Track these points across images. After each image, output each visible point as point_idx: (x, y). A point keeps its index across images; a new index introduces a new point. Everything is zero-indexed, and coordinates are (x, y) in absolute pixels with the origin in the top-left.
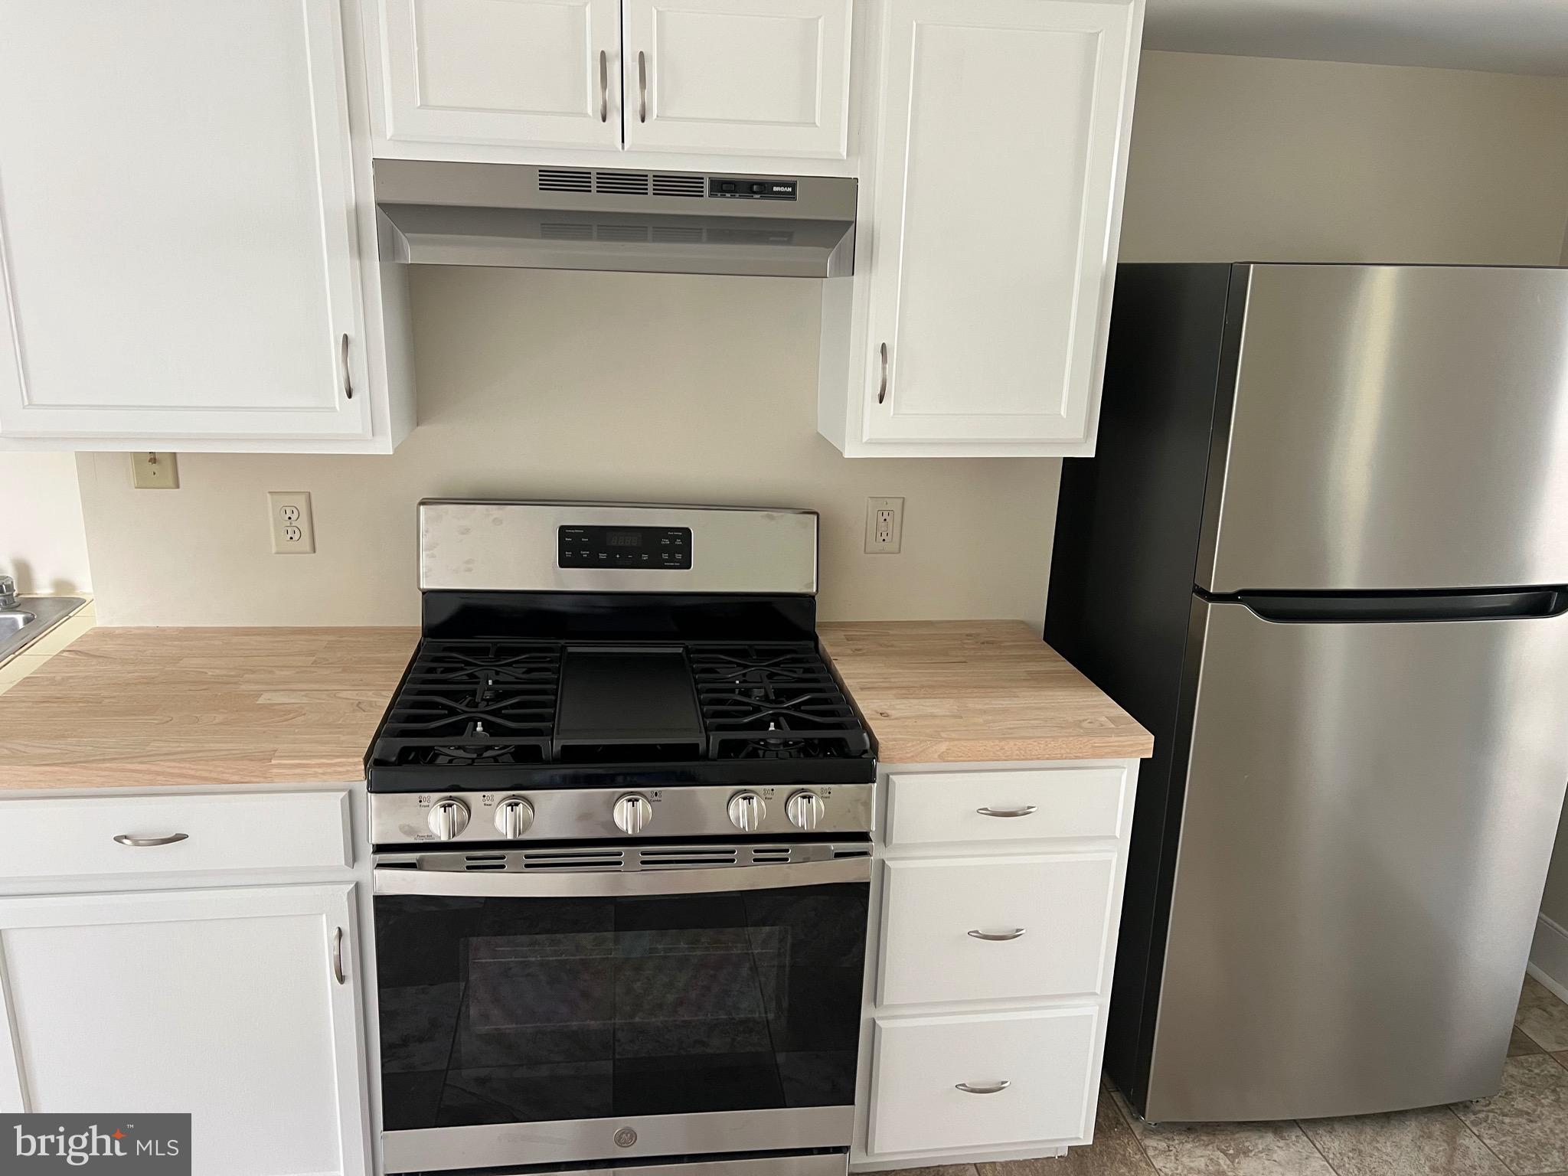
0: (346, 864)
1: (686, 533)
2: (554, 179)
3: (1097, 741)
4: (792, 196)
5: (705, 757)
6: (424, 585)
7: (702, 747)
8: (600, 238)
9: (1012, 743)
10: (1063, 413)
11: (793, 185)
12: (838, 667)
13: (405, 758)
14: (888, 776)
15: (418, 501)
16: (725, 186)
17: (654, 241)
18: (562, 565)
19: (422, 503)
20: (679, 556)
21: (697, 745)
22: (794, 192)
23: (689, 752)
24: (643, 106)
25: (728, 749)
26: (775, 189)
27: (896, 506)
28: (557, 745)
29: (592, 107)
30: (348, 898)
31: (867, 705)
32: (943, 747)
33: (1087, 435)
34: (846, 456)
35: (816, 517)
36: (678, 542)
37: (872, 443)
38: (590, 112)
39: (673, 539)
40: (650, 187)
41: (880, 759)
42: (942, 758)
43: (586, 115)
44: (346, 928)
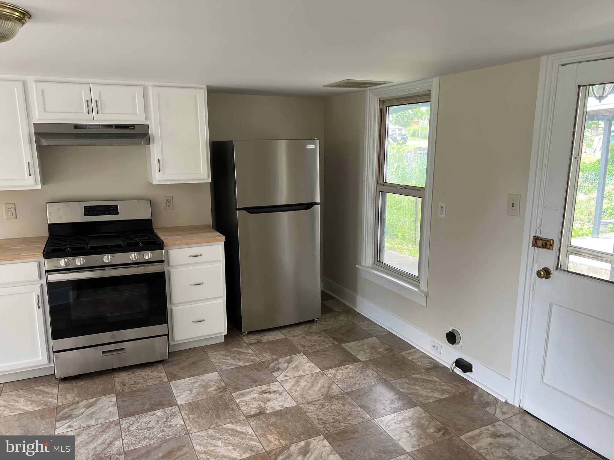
0: (39, 279)
1: (117, 206)
2: (77, 126)
3: (213, 238)
4: (134, 129)
5: (124, 247)
6: (49, 223)
7: (123, 245)
8: (103, 138)
9: (194, 240)
10: (202, 173)
11: (134, 126)
12: (158, 234)
13: (53, 251)
14: (168, 251)
15: (46, 203)
16: (118, 127)
17: (103, 139)
18: (85, 216)
19: (47, 203)
20: (115, 212)
21: (122, 245)
22: (134, 128)
23: (120, 246)
24: (97, 110)
25: (129, 245)
26: (130, 127)
27: (171, 199)
28: (89, 247)
29: (85, 111)
30: (40, 287)
31: (162, 238)
32: (179, 242)
33: (208, 177)
34: (153, 184)
35: (150, 201)
36: (115, 208)
37: (159, 181)
38: (85, 112)
39: (113, 208)
40: (101, 127)
41: (165, 245)
42: (179, 245)
43: (84, 113)
44: (39, 294)
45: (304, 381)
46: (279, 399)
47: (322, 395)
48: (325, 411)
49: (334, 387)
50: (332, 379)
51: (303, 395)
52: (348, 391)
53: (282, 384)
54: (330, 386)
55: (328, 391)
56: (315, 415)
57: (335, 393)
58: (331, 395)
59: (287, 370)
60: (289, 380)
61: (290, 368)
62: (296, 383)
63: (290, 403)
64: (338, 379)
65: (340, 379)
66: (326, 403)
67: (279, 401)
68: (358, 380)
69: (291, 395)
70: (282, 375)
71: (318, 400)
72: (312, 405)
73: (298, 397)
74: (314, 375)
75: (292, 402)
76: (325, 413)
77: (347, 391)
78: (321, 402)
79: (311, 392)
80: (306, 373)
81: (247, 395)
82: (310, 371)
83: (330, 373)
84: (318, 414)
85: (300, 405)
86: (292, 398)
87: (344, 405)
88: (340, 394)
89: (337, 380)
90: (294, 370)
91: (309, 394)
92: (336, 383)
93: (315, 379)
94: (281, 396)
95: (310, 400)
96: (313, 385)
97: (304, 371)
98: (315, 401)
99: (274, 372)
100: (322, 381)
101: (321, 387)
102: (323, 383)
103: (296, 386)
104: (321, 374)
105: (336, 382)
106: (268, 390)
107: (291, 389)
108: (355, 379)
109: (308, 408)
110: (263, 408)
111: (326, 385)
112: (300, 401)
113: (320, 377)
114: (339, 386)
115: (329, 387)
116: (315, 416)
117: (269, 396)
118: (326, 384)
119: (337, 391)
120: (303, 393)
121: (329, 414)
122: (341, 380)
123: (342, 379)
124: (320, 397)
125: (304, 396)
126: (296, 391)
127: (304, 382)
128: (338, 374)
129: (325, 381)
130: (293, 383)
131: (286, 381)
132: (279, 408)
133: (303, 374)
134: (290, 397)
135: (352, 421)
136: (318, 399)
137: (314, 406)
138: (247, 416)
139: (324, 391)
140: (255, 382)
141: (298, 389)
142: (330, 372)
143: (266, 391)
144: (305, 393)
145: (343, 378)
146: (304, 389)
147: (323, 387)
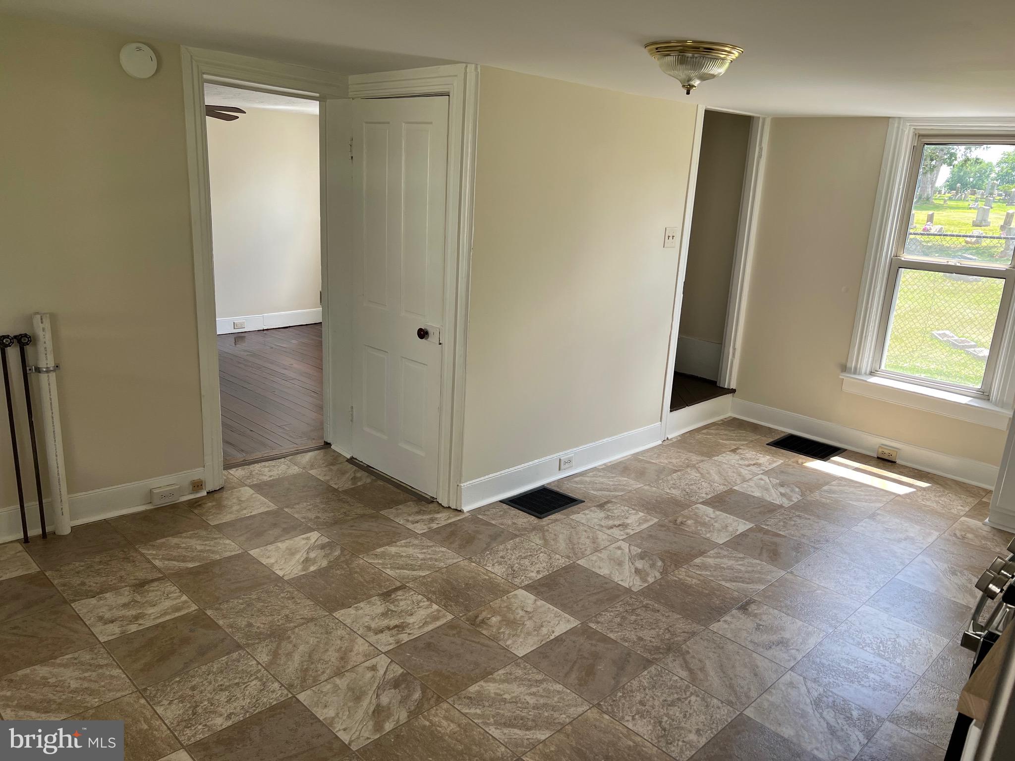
45: (330, 663)
46: (367, 619)
47: (289, 637)
48: (282, 611)
49: (264, 658)
50: (270, 676)
51: (327, 633)
52: (237, 653)
53: (373, 647)
54: (273, 658)
55: (278, 647)
56: (299, 603)
57: (264, 645)
58: (272, 639)
59: (376, 685)
60: (363, 660)
61: (371, 693)
62: (345, 654)
63: (345, 615)
64: (257, 678)
65: (252, 678)
66: (283, 624)
67: (366, 615)
68: (210, 683)
69: (348, 629)
70: (382, 672)
71: (296, 627)
72: (306, 616)
73: (334, 627)
74: (310, 681)
75: (343, 618)
76: (283, 608)
77: (239, 654)
78: (292, 625)
79: (312, 641)
80: (329, 683)
81: (426, 618)
82: (322, 692)
83: (273, 692)
84: (295, 606)
85: (328, 613)
86: (345, 625)
87: (250, 625)
88: (253, 644)
89: (259, 675)
90: (361, 688)
91: (314, 635)
92: (260, 667)
93: (307, 670)
94: (366, 624)
95: (311, 625)
96: (310, 656)
97: (336, 688)
98: (303, 624)
99: (402, 675)
100: (292, 667)
101: (294, 654)
102: (289, 663)
103: (343, 649)
104: (296, 687)
105: (260, 671)
106: (394, 632)
107: (353, 641)
108: (217, 685)
109: (312, 611)
110: (388, 602)
111: (283, 659)
112: (329, 621)
113: (298, 678)
114: (255, 662)
115: (275, 655)
116: (299, 601)
117: (386, 621)
118: (282, 662)
119: (260, 649)
120: (326, 636)
121: (277, 607)
122: (249, 678)
123: (246, 681)
124: (294, 633)
125: (323, 631)
126: (341, 638)
127: (330, 660)
128: (255, 693)
129: (284, 670)
130: (353, 654)
131: (367, 656)
132: (362, 605)
133: (337, 681)
134: (348, 625)
135: (237, 602)
136: (297, 629)
137: (302, 617)
138: (405, 588)
139: (286, 646)
140: (429, 645)
141: (339, 642)
142: (274, 696)
143: (398, 630)
144: (324, 636)
145: (244, 683)
146: (326, 644)
147: (289, 655)
